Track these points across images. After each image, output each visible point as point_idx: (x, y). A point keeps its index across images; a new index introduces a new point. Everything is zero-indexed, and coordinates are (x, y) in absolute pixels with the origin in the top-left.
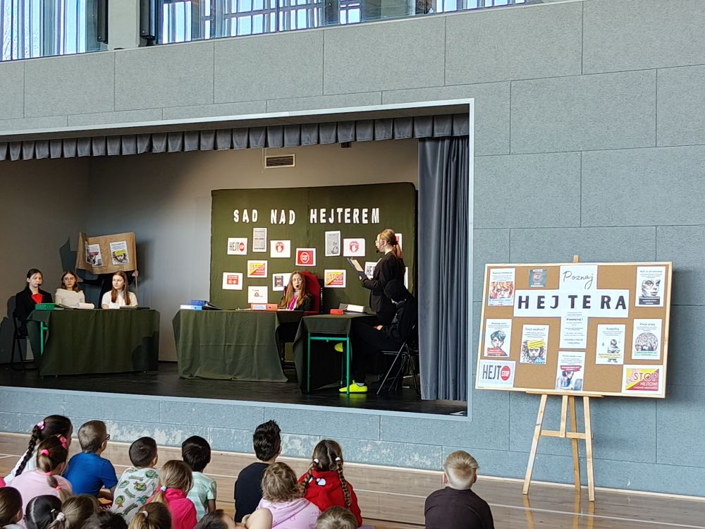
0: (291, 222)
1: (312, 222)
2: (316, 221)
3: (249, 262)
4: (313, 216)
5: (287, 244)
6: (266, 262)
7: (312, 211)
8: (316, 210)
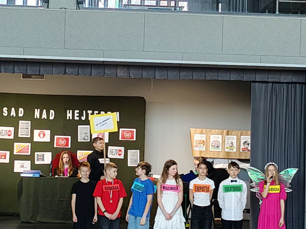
0: (52, 118)
1: (68, 118)
2: (71, 118)
3: (15, 144)
4: (69, 115)
5: (48, 132)
6: (30, 144)
7: (68, 111)
8: (71, 111)
